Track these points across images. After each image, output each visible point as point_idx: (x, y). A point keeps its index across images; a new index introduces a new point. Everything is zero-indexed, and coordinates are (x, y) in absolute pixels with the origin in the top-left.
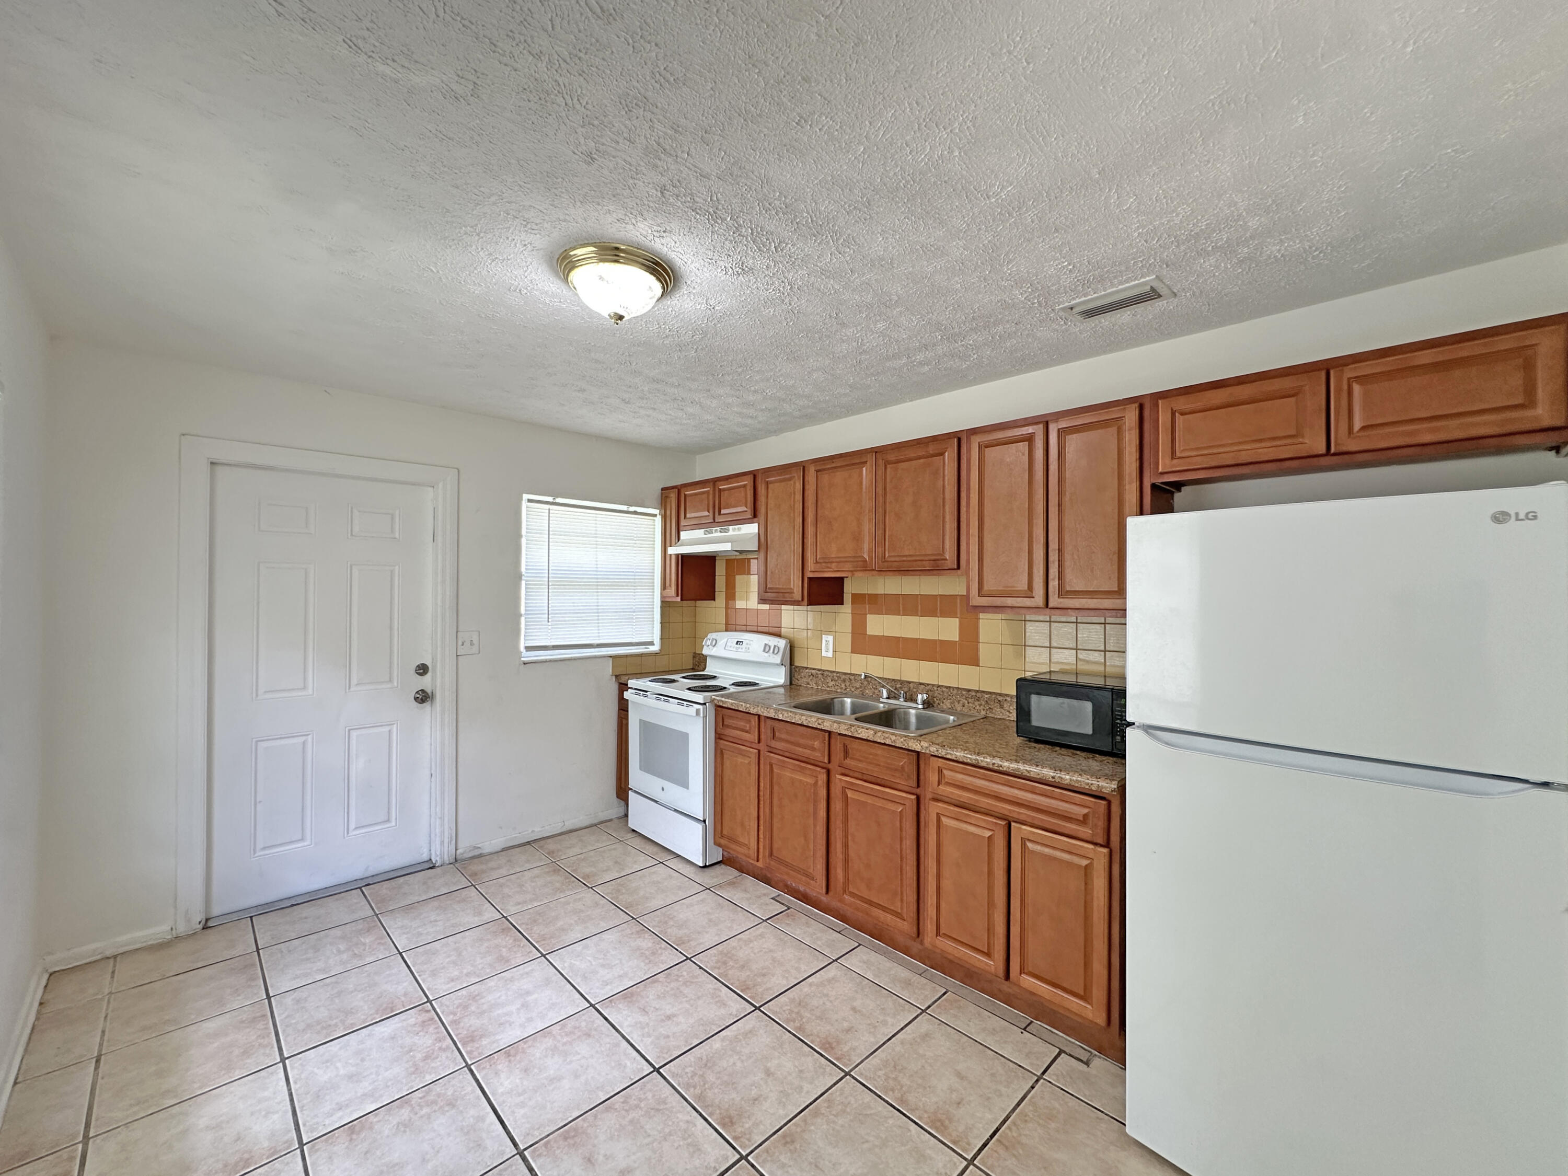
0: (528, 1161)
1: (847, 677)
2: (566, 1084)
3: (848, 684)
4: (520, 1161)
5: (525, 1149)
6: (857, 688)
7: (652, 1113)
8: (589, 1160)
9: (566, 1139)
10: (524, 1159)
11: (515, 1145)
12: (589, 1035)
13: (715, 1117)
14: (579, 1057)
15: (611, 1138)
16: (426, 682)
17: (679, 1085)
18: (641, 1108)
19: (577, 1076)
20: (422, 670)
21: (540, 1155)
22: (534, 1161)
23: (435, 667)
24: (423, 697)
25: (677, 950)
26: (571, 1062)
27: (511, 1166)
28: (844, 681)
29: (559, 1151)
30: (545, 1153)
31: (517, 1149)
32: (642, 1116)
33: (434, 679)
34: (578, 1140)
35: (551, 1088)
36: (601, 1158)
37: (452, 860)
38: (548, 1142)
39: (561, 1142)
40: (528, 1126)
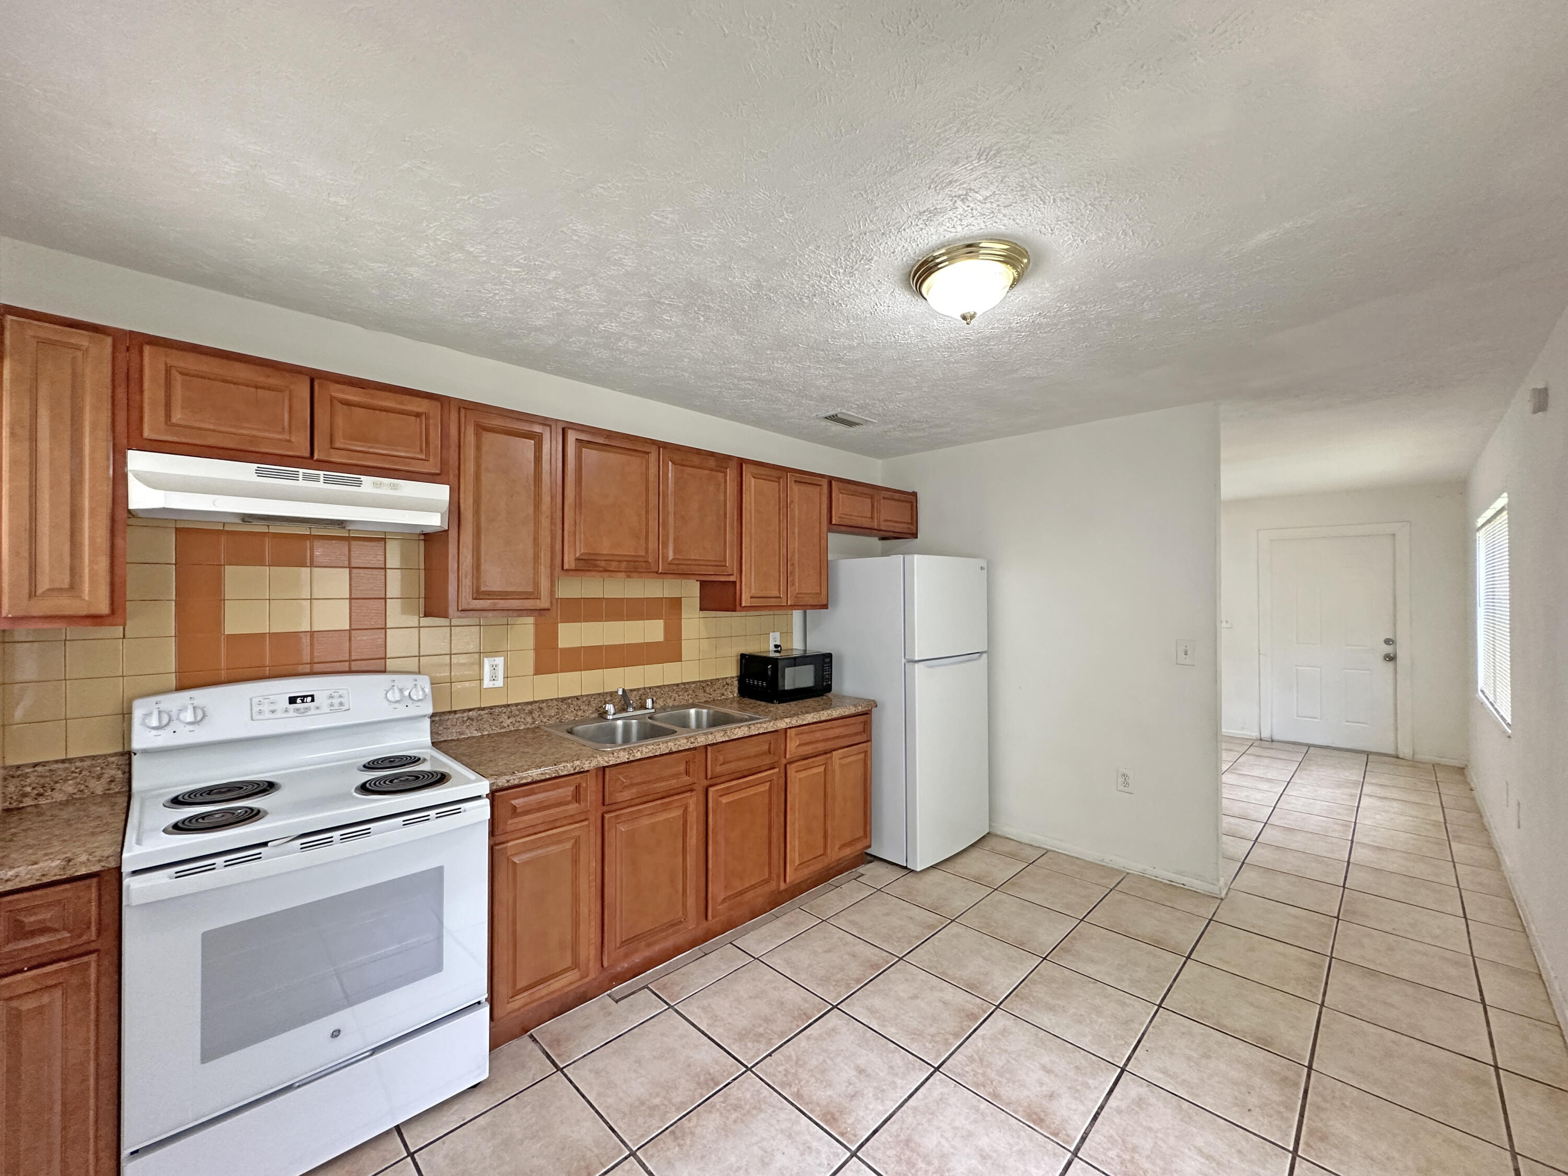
0: (1078, 1145)
1: (534, 706)
2: (983, 1142)
3: (536, 715)
4: (1082, 1150)
5: (1070, 1151)
6: (551, 717)
7: (985, 1063)
8: (1051, 1096)
9: (1042, 1120)
10: (1078, 1149)
11: (1069, 1164)
12: (908, 1142)
13: (971, 1025)
14: (943, 1142)
15: (1024, 1086)
17: (948, 1050)
18: (985, 1072)
19: (970, 1134)
21: (1068, 1135)
22: (1075, 1138)
25: (729, 1083)
26: (953, 1147)
27: (1091, 1156)
28: (531, 712)
29: (1056, 1121)
30: (1064, 1132)
31: (1073, 1160)
32: (992, 1069)
34: (1038, 1110)
35: (994, 1155)
36: (1044, 1088)
38: (1052, 1134)
39: (1047, 1123)
40: (1046, 1158)
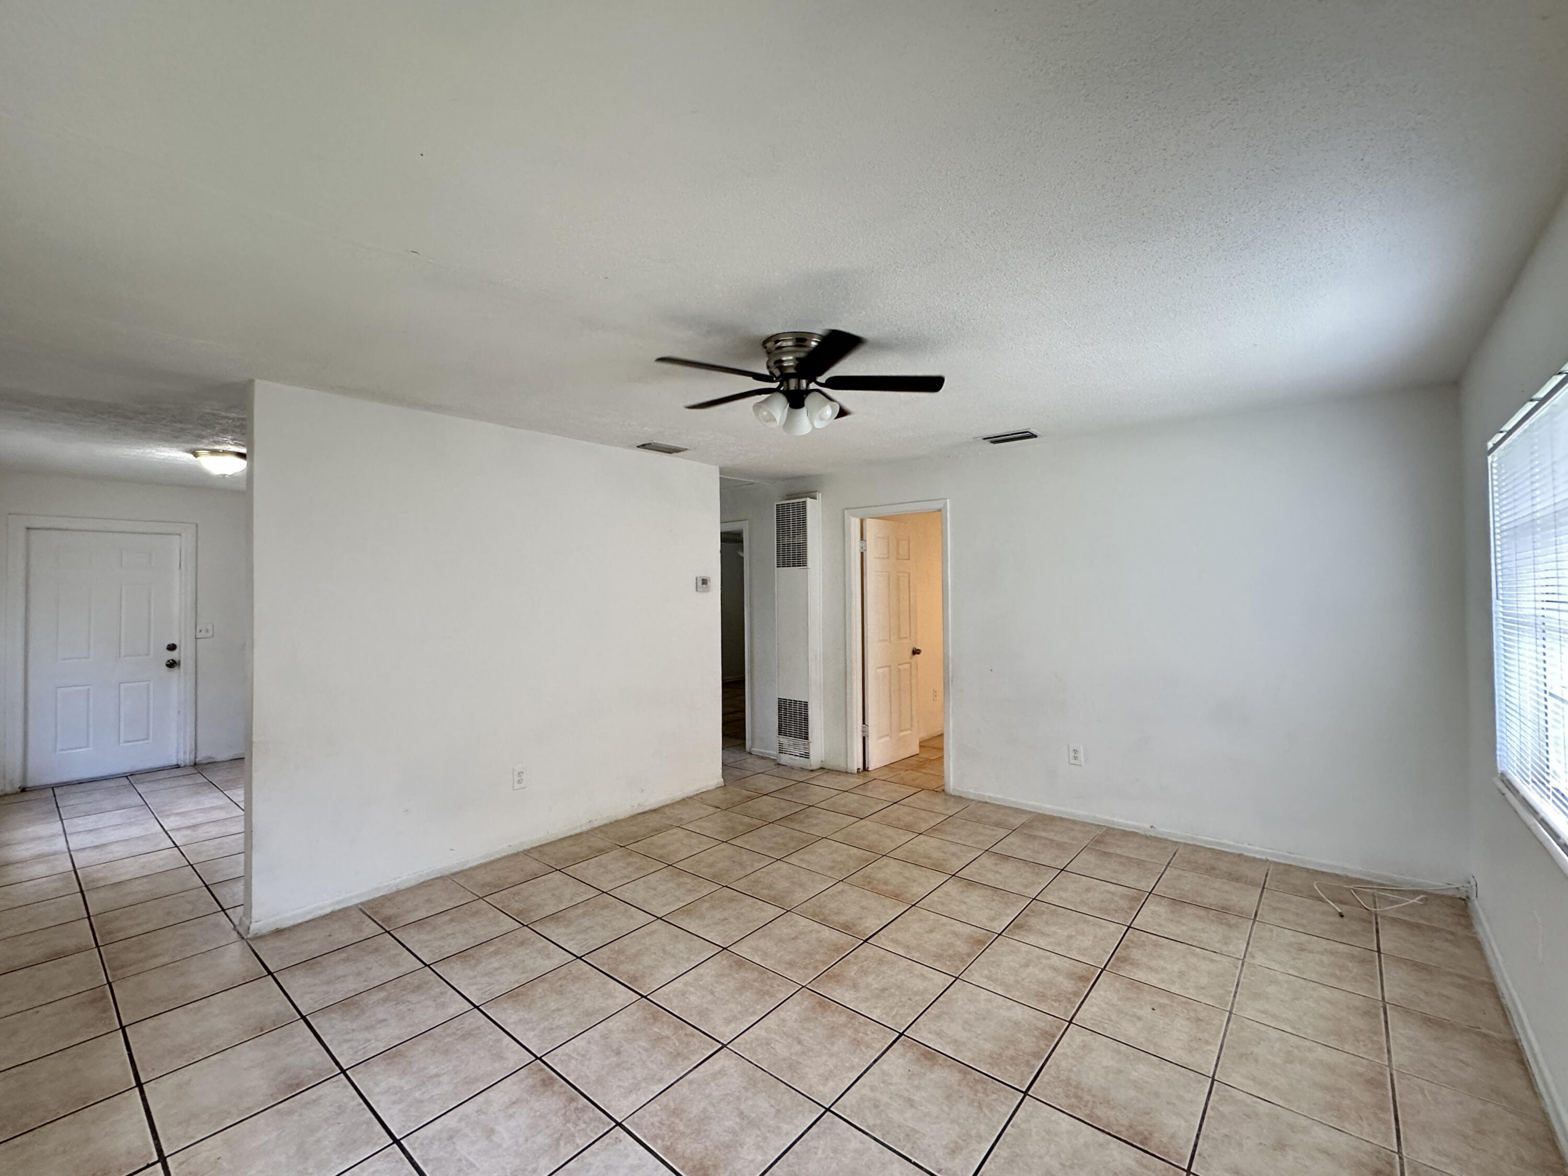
16: (174, 655)
20: (172, 647)
23: (180, 646)
24: (172, 664)
33: (180, 653)
37: (192, 764)
